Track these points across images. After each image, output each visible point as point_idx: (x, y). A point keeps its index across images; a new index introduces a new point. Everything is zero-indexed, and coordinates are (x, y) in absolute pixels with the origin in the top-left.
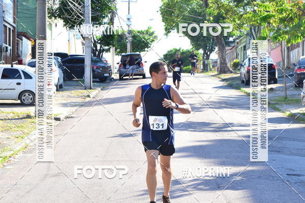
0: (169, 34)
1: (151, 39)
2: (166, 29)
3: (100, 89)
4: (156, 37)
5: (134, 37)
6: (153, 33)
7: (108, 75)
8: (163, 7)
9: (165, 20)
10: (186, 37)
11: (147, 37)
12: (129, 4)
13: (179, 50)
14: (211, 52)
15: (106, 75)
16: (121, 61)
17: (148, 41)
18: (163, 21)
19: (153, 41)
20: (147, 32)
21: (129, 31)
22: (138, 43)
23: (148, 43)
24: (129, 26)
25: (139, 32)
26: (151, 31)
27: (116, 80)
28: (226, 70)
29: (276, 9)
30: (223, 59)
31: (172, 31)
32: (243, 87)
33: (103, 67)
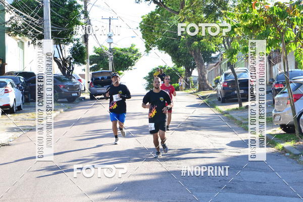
0: (151, 51)
1: (135, 56)
2: (146, 46)
3: (62, 110)
4: (139, 55)
5: (117, 55)
6: (136, 51)
7: (76, 94)
8: (143, 23)
9: (145, 36)
10: (167, 54)
11: (130, 55)
12: (110, 21)
13: (165, 68)
14: (193, 69)
15: (73, 95)
16: (92, 80)
17: (132, 59)
18: (143, 38)
19: (136, 59)
20: (130, 50)
21: (110, 49)
22: (121, 61)
23: (132, 61)
24: (110, 43)
25: (122, 50)
26: (134, 48)
27: (88, 100)
28: (205, 87)
29: (240, 16)
30: (202, 76)
31: (153, 48)
32: (219, 105)
33: (71, 87)
